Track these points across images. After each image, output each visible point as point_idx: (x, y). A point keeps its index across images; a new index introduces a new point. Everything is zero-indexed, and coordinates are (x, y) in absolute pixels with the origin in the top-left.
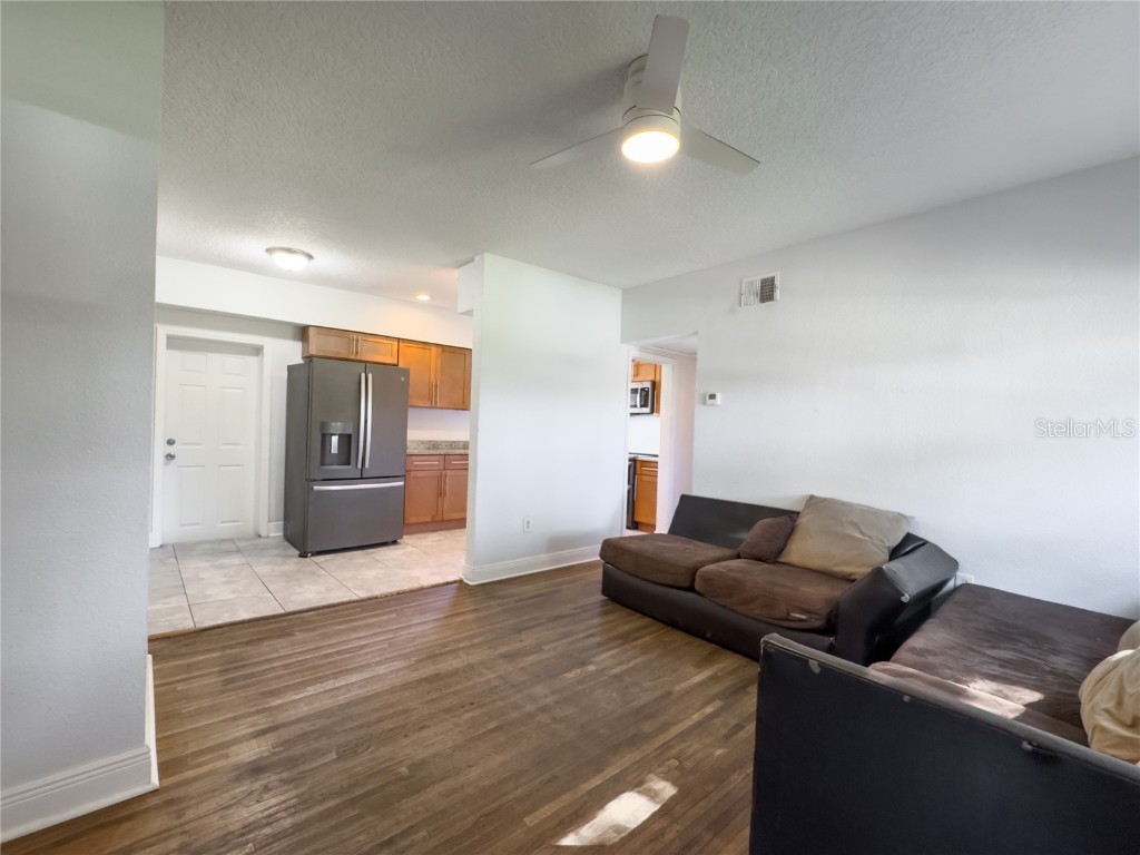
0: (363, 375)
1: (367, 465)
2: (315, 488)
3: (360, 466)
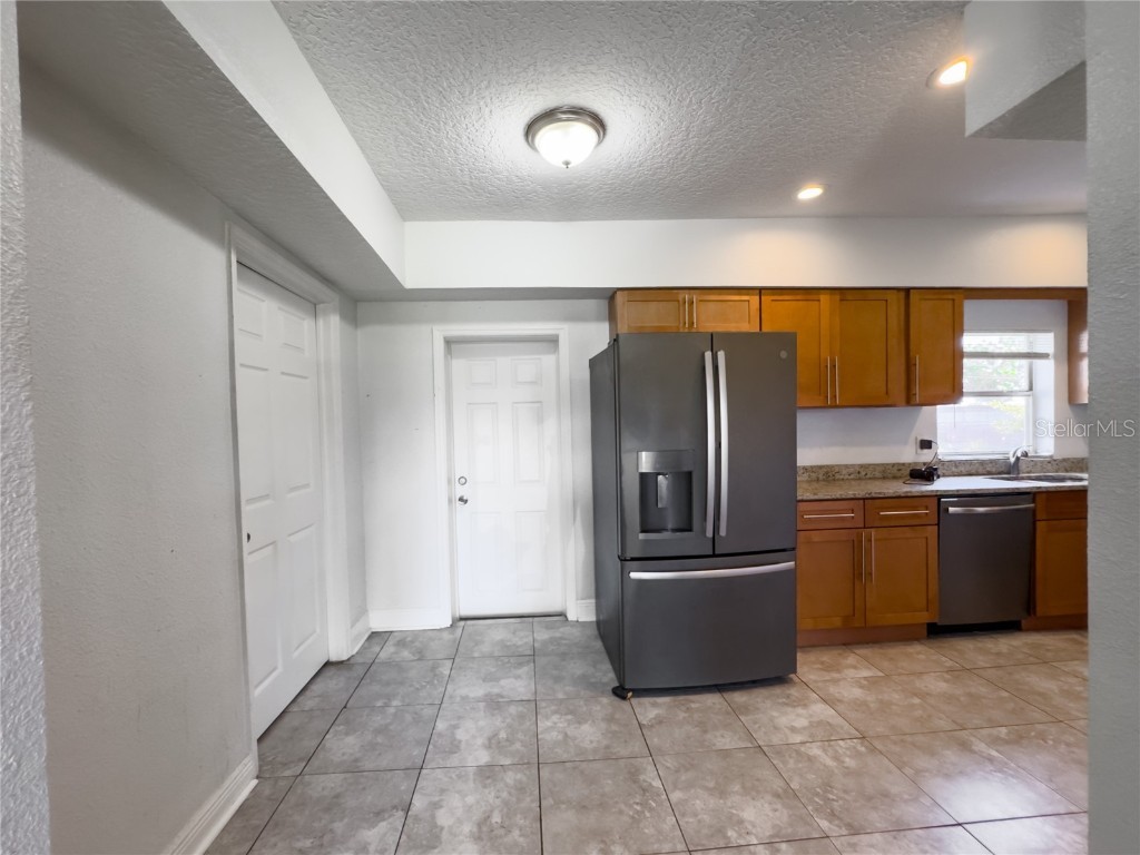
0: (708, 355)
1: (723, 532)
2: (634, 575)
3: (709, 534)
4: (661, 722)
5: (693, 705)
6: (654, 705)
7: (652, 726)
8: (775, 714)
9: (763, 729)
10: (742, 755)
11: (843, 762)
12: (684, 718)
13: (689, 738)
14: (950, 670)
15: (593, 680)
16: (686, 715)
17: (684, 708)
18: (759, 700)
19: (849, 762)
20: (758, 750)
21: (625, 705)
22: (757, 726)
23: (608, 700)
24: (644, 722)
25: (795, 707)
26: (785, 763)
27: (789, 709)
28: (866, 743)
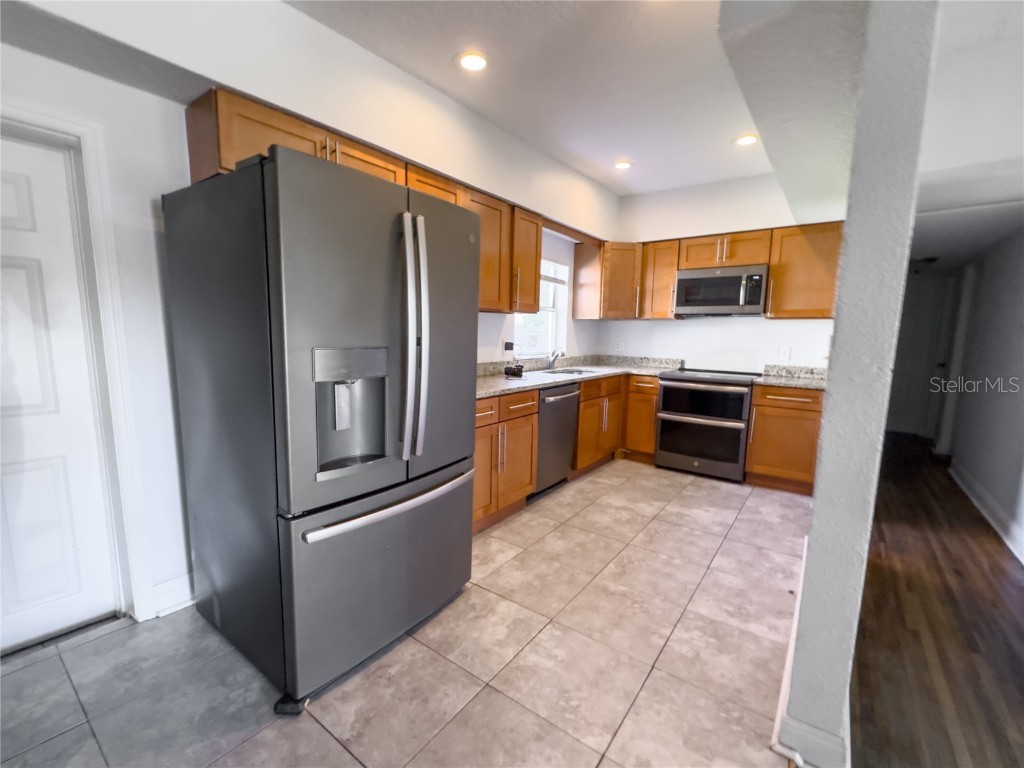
0: (407, 217)
1: (419, 452)
3: (405, 456)
4: (367, 721)
5: (393, 671)
6: (345, 698)
7: (360, 735)
8: (475, 634)
9: (477, 660)
10: (479, 707)
11: (556, 656)
12: (392, 696)
13: (413, 722)
14: (556, 528)
15: (232, 709)
16: (391, 690)
17: (383, 681)
18: (452, 625)
19: (561, 653)
20: (487, 690)
21: (304, 723)
22: (469, 659)
23: (273, 732)
24: (346, 736)
25: (485, 616)
26: (518, 690)
27: (483, 621)
28: (557, 625)
